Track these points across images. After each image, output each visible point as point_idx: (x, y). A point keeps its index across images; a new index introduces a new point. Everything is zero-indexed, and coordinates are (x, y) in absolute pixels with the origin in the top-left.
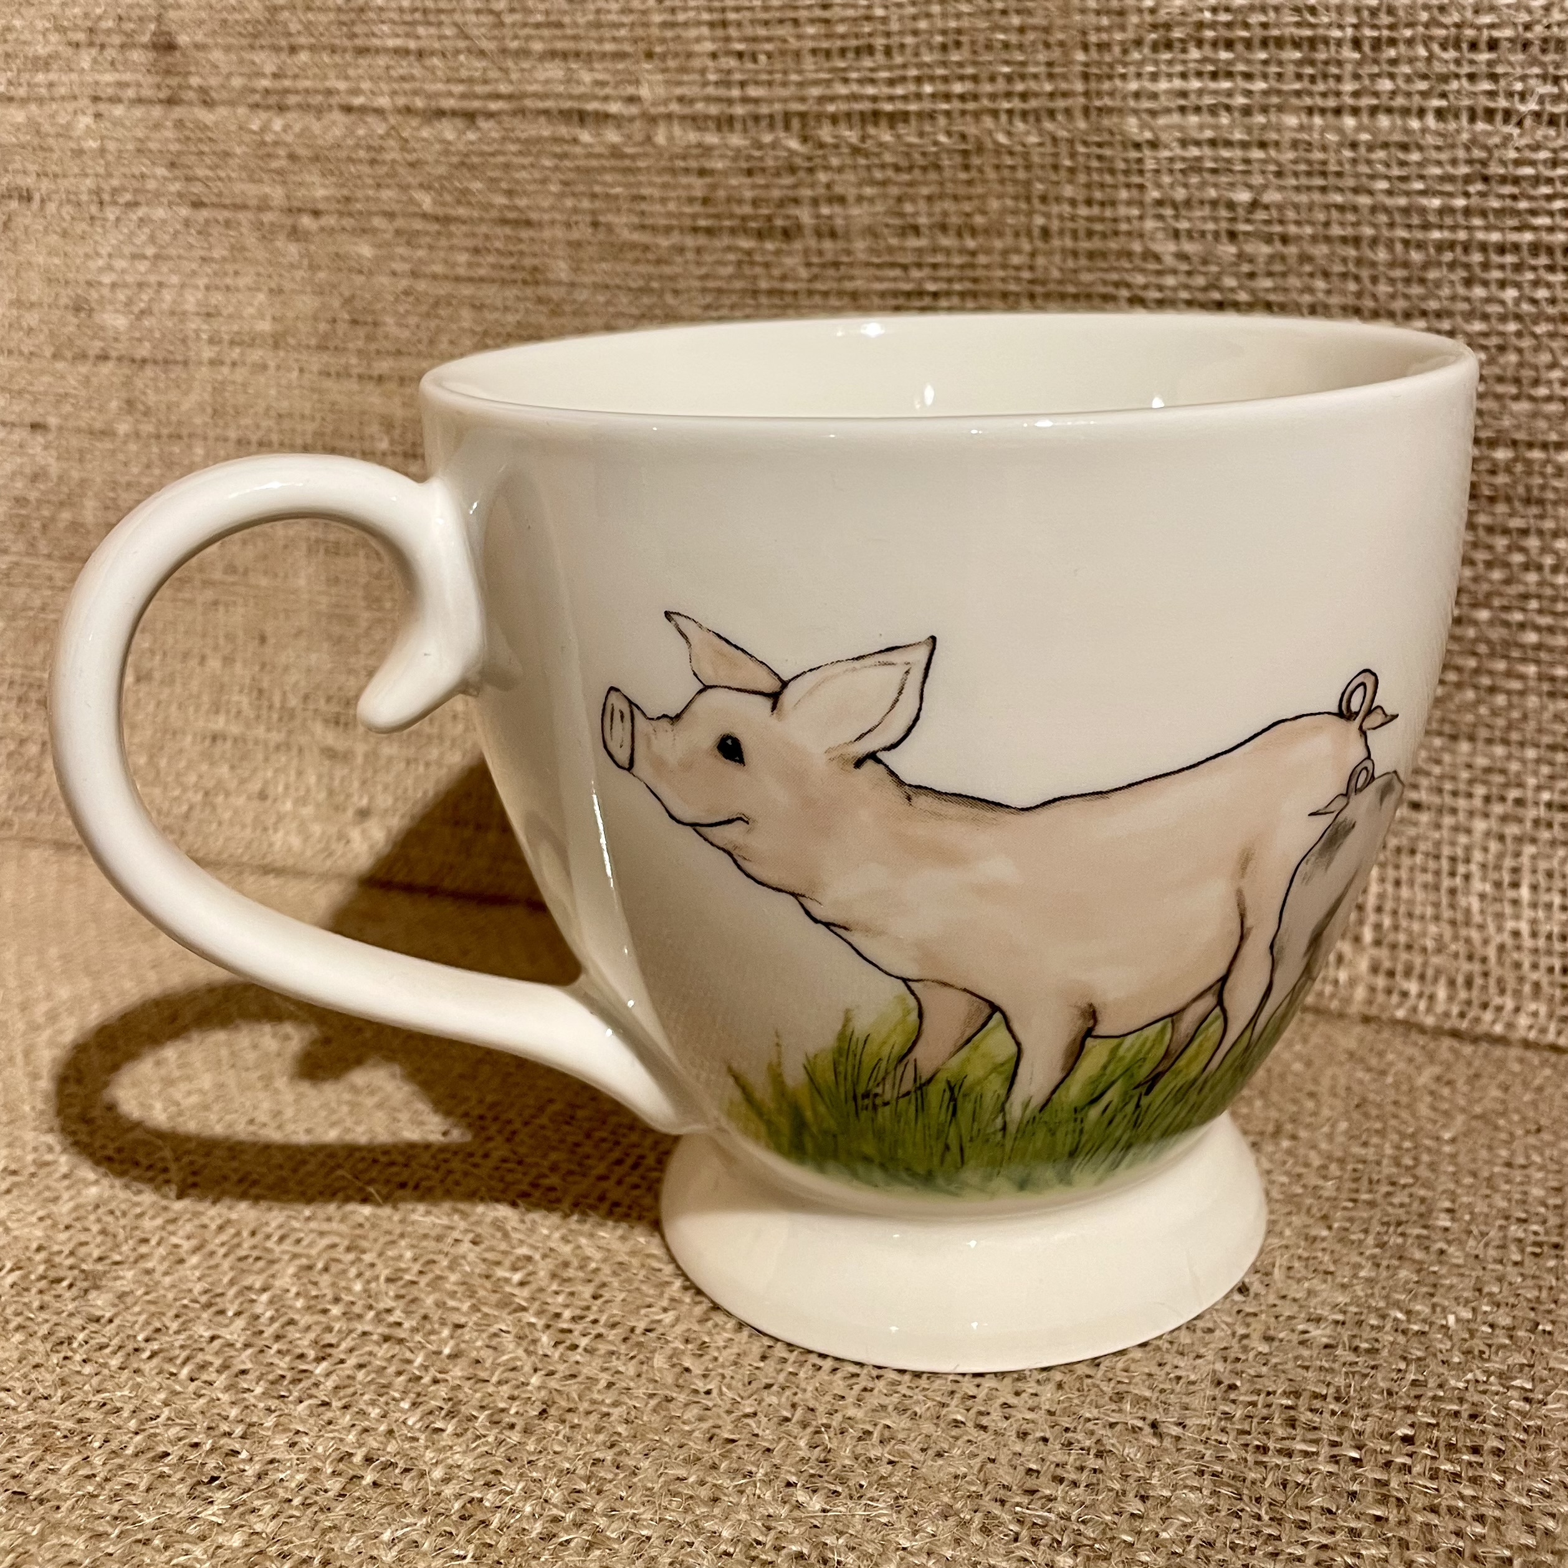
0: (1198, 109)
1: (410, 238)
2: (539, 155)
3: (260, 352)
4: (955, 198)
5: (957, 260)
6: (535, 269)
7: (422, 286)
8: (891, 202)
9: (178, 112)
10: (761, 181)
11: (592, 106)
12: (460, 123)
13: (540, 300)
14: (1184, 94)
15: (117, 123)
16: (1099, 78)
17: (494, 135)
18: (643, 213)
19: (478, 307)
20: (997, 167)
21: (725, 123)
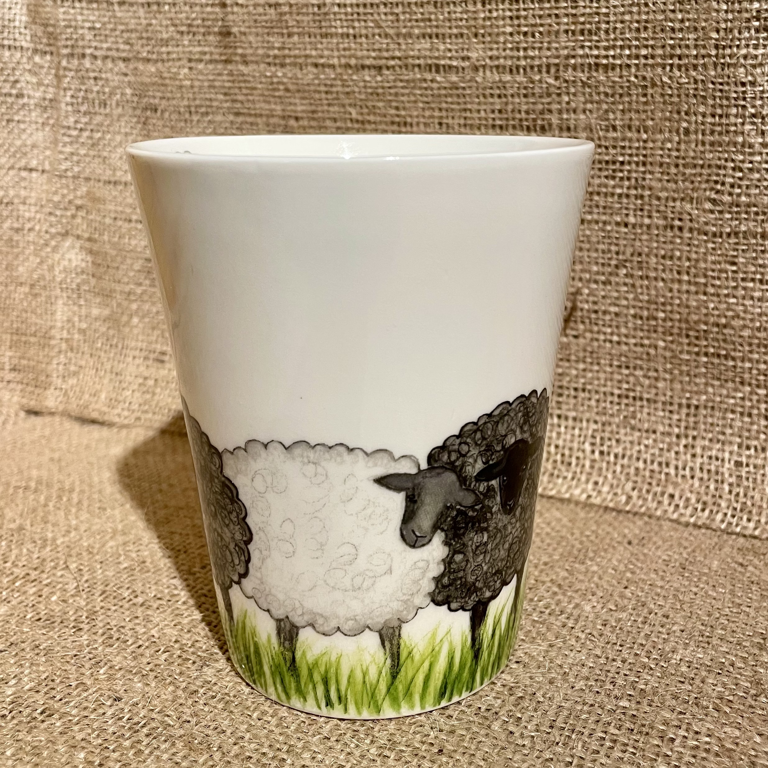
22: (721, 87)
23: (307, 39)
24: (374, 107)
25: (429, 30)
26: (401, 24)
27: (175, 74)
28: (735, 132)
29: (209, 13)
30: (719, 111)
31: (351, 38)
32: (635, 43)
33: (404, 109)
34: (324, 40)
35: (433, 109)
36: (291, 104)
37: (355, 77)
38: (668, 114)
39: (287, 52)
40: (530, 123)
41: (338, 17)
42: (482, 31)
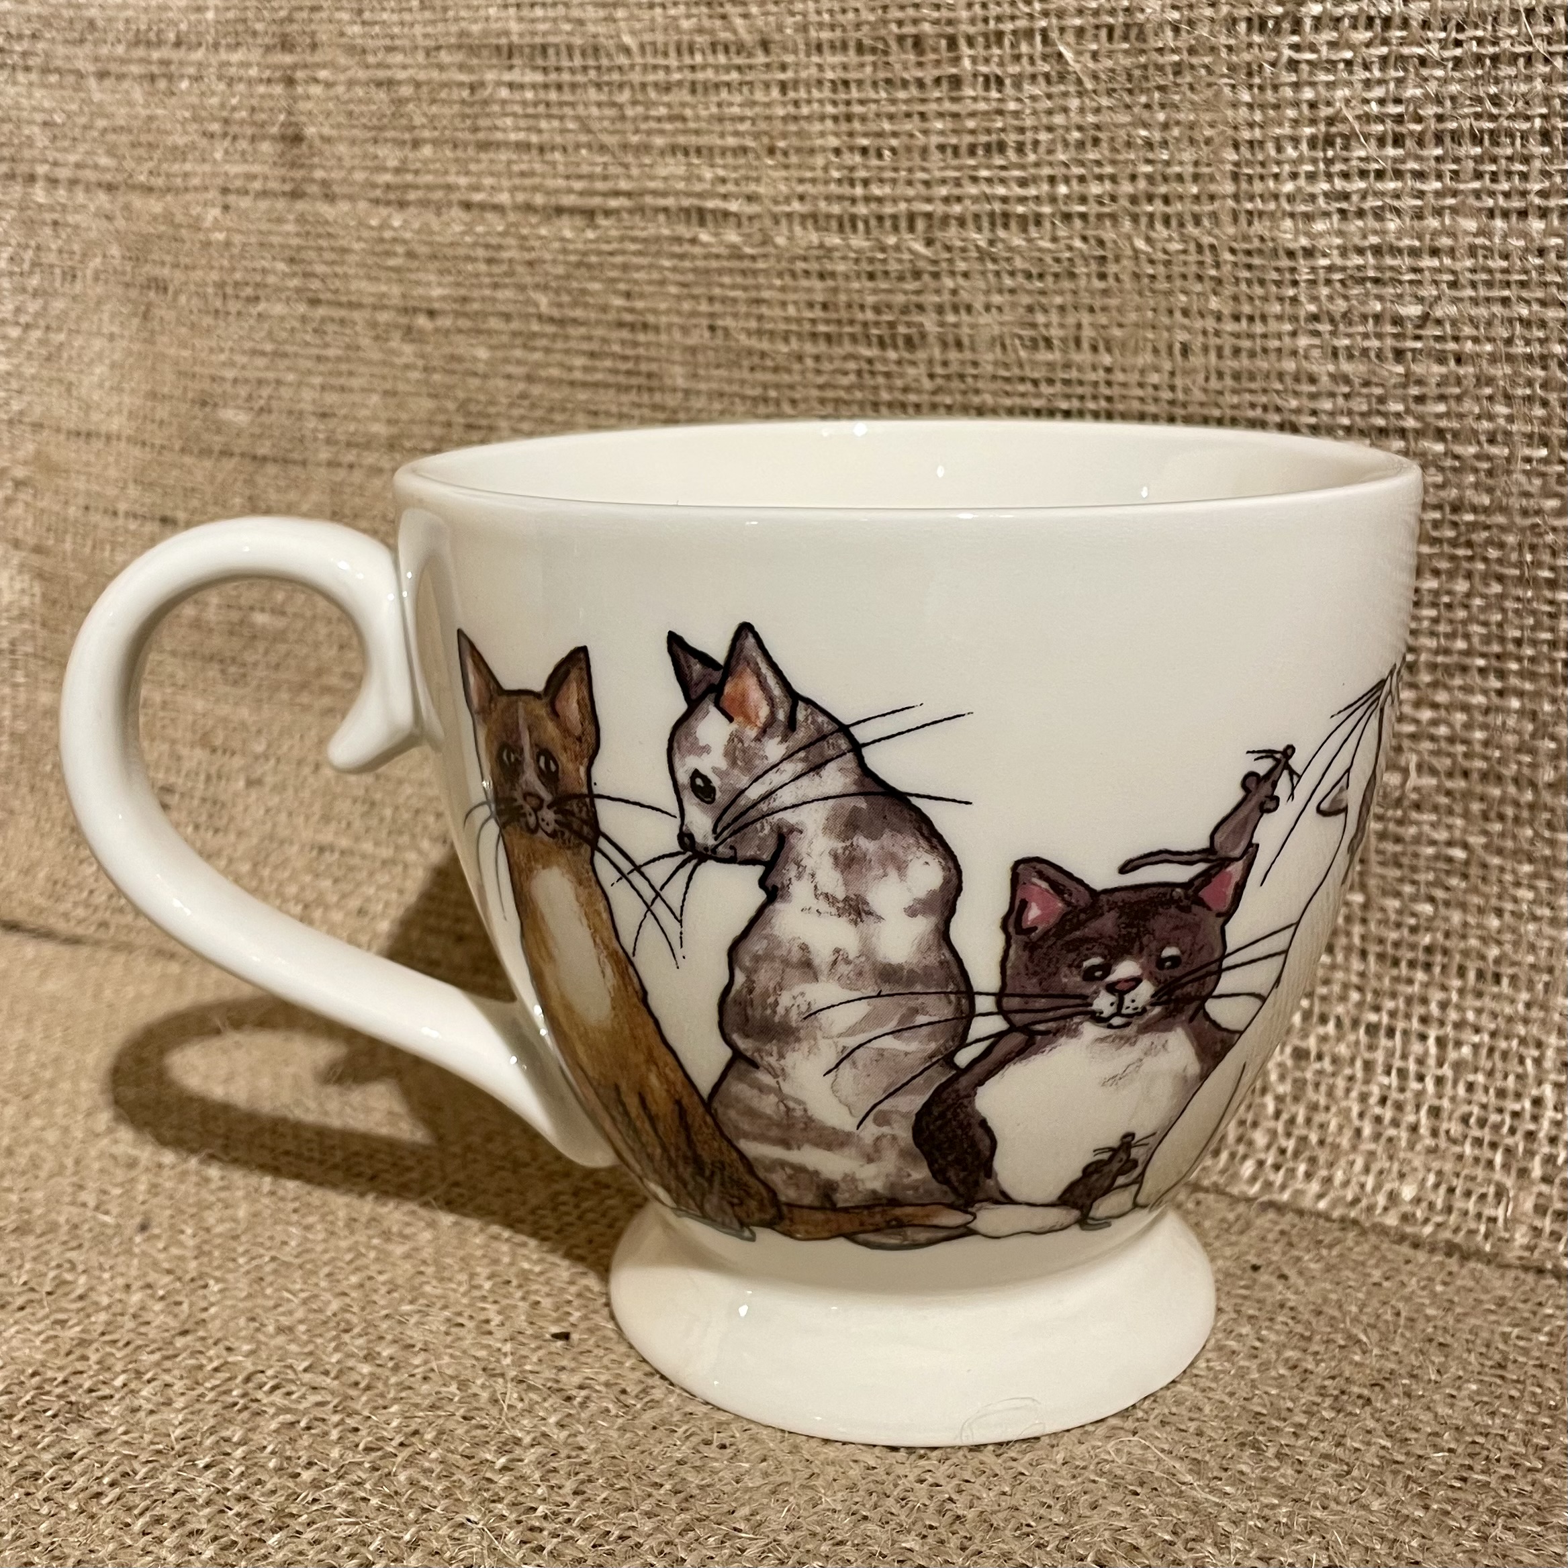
22: (1248, 260)
23: (449, 153)
24: (584, 292)
25: (682, 140)
26: (629, 126)
27: (199, 218)
28: (1279, 350)
29: (262, 97)
30: (1246, 309)
31: (534, 152)
32: (1077, 171)
33: (642, 296)
34: (483, 156)
35: (695, 298)
36: (418, 283)
37: (543, 231)
38: (1150, 314)
39: (409, 178)
40: (884, 331)
41: (509, 109)
42: (781, 144)
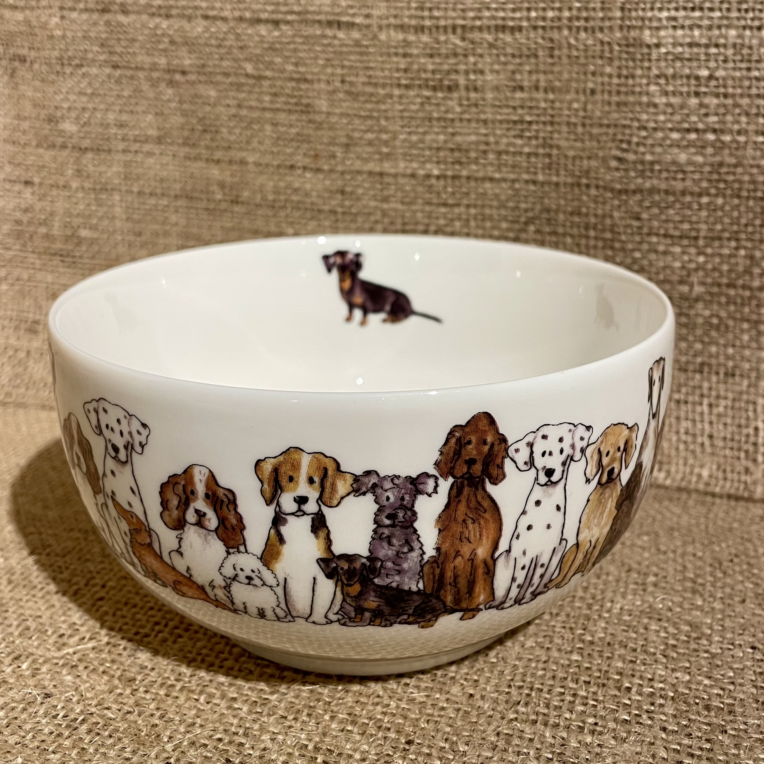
0: (683, 27)
1: (239, 87)
2: (313, 44)
3: (151, 146)
4: (545, 73)
5: (543, 105)
6: (308, 105)
7: (244, 112)
8: (509, 74)
9: (107, 17)
10: (438, 60)
11: (345, 19)
12: (270, 26)
13: (310, 121)
14: (675, 19)
15: (73, 21)
16: (630, 10)
17: (290, 33)
18: (370, 77)
19: (275, 125)
20: (569, 57)
21: (420, 29)
